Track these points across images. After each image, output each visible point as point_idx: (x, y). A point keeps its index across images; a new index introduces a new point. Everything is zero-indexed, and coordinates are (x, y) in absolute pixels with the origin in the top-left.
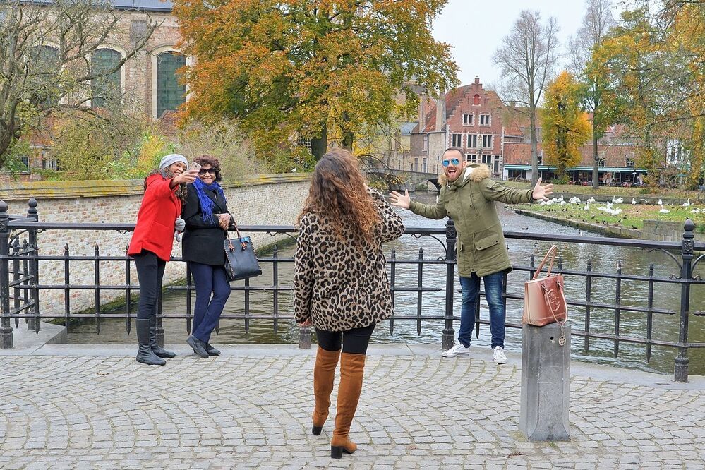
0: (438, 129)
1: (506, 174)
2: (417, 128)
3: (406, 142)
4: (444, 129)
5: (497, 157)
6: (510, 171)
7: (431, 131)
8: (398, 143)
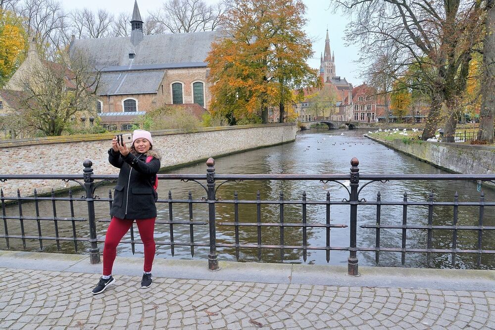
0: (349, 104)
1: (377, 120)
2: (342, 103)
3: (338, 110)
4: (351, 104)
5: (373, 114)
6: (379, 119)
7: (346, 105)
8: (335, 110)
